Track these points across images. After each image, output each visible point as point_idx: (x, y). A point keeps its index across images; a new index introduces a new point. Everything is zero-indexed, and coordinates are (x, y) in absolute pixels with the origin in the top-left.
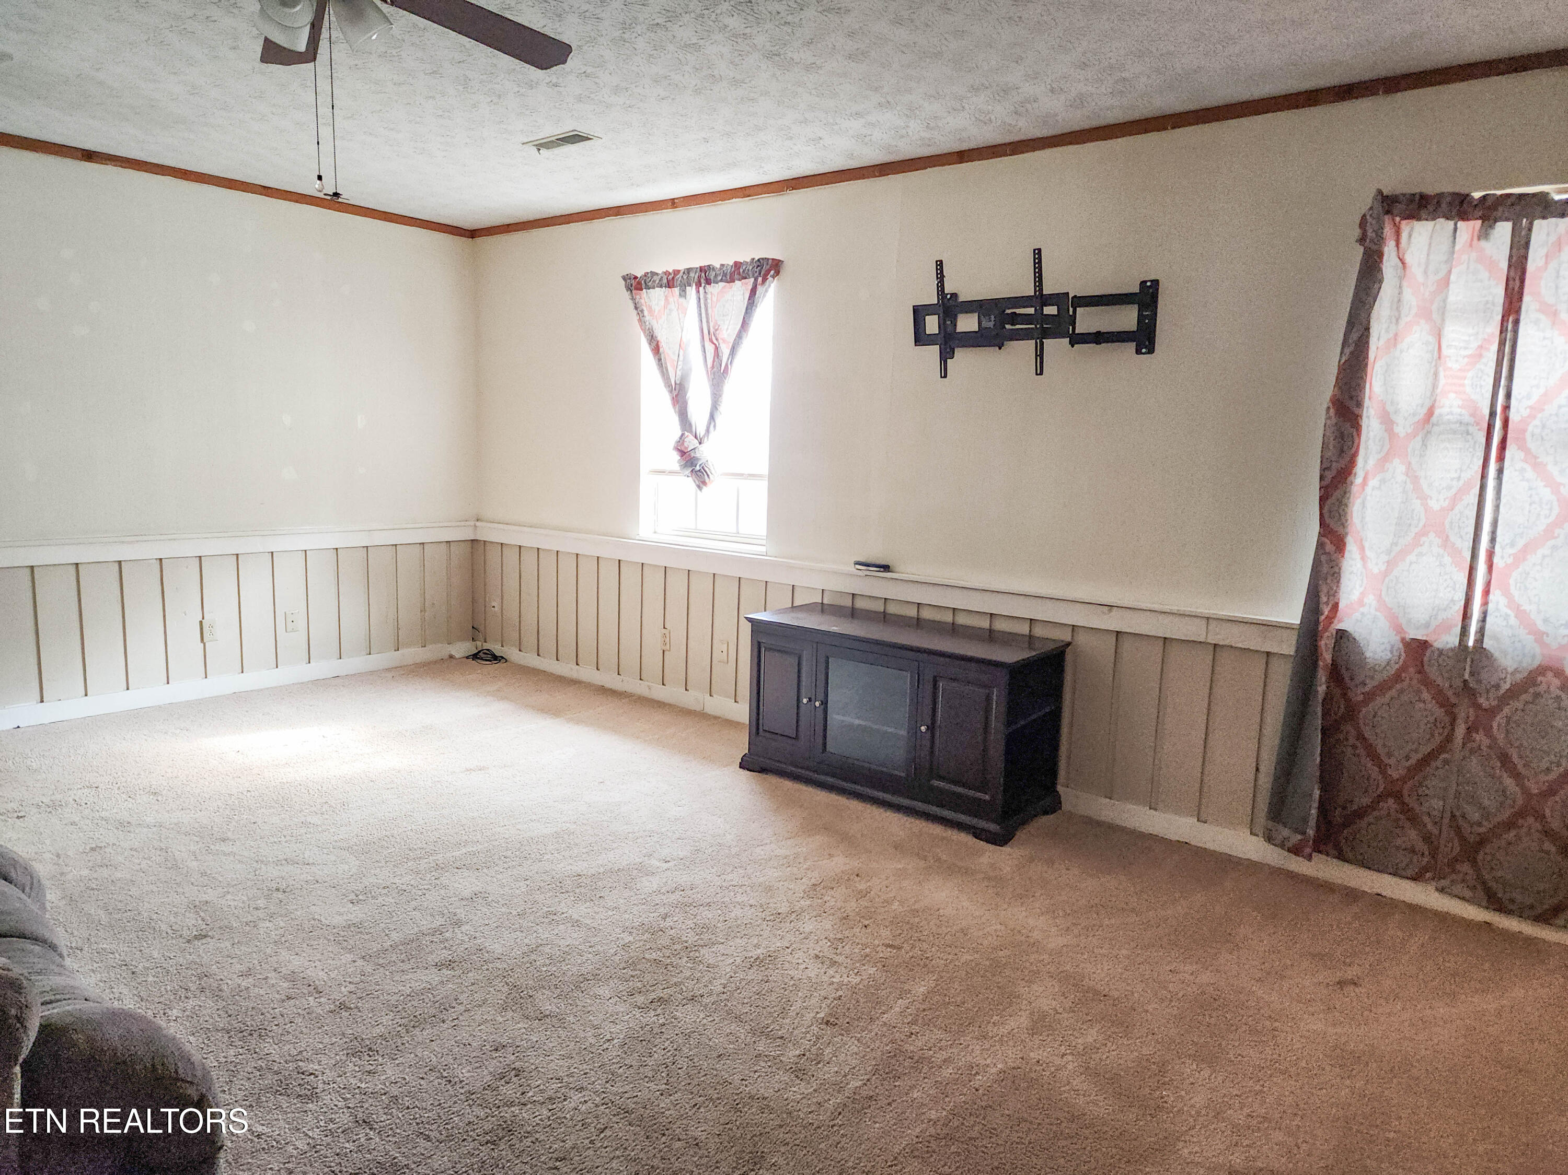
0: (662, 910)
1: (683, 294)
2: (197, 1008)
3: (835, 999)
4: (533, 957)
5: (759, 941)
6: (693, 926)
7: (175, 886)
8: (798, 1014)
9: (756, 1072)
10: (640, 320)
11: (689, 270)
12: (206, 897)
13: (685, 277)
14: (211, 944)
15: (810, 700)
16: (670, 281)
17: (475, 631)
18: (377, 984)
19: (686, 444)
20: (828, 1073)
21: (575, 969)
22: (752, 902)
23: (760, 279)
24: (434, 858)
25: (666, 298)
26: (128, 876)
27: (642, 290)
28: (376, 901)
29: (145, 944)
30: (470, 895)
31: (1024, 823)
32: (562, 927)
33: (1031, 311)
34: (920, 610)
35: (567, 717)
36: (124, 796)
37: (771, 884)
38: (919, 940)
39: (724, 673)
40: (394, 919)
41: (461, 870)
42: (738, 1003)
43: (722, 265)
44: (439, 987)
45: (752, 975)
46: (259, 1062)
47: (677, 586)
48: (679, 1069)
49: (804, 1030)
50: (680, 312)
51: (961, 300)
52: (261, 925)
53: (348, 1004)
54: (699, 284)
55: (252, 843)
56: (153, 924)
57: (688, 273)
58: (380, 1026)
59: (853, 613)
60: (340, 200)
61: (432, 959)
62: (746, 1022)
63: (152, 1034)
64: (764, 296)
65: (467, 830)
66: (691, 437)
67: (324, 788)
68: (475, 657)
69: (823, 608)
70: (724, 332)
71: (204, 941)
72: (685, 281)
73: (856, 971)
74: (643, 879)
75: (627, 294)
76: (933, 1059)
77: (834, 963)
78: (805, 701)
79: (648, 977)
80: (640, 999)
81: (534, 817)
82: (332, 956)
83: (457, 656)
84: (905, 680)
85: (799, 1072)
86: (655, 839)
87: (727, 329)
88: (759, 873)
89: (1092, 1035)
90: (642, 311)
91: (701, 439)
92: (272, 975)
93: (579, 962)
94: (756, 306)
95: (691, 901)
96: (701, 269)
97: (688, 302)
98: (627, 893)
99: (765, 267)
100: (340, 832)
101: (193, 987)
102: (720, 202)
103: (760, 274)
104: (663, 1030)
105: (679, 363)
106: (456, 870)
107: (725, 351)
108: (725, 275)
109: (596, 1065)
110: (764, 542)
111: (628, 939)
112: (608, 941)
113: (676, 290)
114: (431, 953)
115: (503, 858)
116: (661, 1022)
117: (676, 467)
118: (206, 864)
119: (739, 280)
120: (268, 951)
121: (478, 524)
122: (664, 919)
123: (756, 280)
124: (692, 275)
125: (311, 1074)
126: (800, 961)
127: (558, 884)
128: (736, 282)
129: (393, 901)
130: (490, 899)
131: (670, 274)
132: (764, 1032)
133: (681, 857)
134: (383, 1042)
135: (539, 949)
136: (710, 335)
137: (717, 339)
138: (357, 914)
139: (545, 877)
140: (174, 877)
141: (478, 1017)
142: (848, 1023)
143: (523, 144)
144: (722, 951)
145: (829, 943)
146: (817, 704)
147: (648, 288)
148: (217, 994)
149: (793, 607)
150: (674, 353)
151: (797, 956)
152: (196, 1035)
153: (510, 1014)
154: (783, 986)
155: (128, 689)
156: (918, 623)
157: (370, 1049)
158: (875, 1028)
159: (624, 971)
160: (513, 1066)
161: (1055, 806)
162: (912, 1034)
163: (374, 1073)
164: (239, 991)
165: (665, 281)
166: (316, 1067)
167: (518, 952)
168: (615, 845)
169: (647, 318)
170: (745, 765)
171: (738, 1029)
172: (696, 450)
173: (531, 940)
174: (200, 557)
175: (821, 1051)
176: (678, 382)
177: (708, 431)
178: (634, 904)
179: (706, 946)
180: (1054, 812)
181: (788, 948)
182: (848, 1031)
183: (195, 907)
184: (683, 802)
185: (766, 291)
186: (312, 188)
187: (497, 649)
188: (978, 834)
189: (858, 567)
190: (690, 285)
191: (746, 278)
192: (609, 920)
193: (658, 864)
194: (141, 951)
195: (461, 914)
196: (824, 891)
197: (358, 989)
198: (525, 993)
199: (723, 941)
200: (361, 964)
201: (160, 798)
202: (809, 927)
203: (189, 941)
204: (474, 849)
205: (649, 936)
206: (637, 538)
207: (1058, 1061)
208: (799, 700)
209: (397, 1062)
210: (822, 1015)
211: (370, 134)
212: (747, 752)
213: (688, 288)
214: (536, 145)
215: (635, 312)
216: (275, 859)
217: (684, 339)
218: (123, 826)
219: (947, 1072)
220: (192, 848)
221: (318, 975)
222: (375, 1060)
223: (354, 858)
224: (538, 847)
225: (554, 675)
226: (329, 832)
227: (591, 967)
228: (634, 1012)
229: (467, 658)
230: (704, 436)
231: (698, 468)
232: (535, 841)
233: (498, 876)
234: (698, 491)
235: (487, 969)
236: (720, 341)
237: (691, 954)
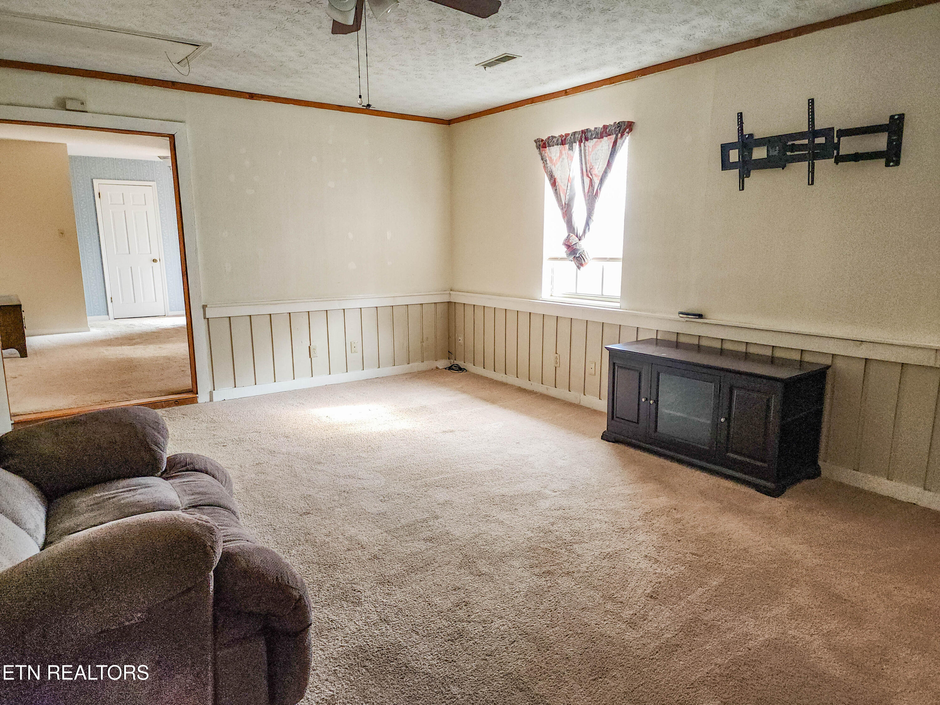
0: (552, 520)
1: (571, 148)
2: (304, 550)
3: (656, 583)
4: (477, 540)
5: (610, 544)
6: (569, 531)
7: (295, 486)
8: (632, 589)
9: (605, 620)
10: (544, 166)
11: (575, 133)
12: (309, 493)
13: (572, 137)
14: (312, 518)
15: (647, 399)
16: (563, 141)
17: (450, 354)
18: (393, 546)
19: (570, 241)
20: (651, 627)
21: (499, 549)
22: (607, 520)
23: (619, 135)
24: (425, 480)
25: (561, 152)
26: (273, 479)
27: (546, 147)
28: (394, 502)
29: (280, 515)
30: (443, 502)
31: (793, 483)
32: (493, 524)
33: (806, 141)
34: (748, 347)
35: (500, 404)
36: (272, 437)
37: (619, 510)
38: (715, 552)
39: (593, 382)
40: (403, 512)
41: (439, 488)
42: (596, 579)
43: (596, 128)
44: (425, 552)
45: (605, 563)
46: (334, 582)
47: (564, 328)
48: (559, 613)
49: (636, 599)
50: (569, 159)
51: (755, 138)
52: (337, 510)
53: (378, 556)
54: (581, 141)
55: (333, 466)
56: (284, 505)
57: (574, 135)
58: (394, 570)
59: (677, 345)
60: (371, 108)
61: (423, 536)
62: (600, 590)
63: (277, 561)
64: (622, 144)
65: (443, 465)
66: (574, 236)
67: (369, 438)
68: (450, 368)
69: (657, 342)
70: (596, 170)
71: (308, 516)
72: (573, 140)
73: (671, 567)
74: (541, 501)
75: (537, 151)
76: (720, 627)
77: (657, 561)
78: (643, 400)
79: (542, 558)
80: (537, 570)
81: (479, 460)
82: (371, 529)
83: (440, 368)
84: (711, 388)
85: (632, 624)
86: (548, 478)
87: (598, 168)
88: (611, 503)
89: (833, 625)
90: (546, 161)
91: (580, 237)
92: (340, 536)
93: (502, 545)
94: (617, 152)
95: (568, 516)
96: (582, 131)
97: (574, 153)
98: (531, 508)
99: (623, 127)
100: (376, 463)
101: (302, 539)
102: (595, 89)
103: (619, 131)
104: (549, 590)
105: (568, 191)
106: (436, 488)
107: (597, 181)
108: (597, 134)
109: (510, 605)
110: (619, 300)
111: (530, 534)
112: (520, 535)
113: (567, 146)
114: (422, 532)
115: (461, 482)
116: (548, 585)
117: (565, 255)
118: (310, 475)
119: (606, 136)
120: (339, 524)
121: (451, 292)
122: (552, 525)
123: (617, 135)
124: (577, 136)
125: (359, 591)
126: (636, 558)
127: (492, 500)
128: (604, 138)
129: (402, 502)
130: (454, 505)
131: (563, 136)
132: (611, 598)
133: (564, 490)
134: (396, 579)
135: (480, 536)
136: (587, 172)
137: (591, 175)
138: (383, 507)
139: (484, 495)
140: (294, 481)
141: (445, 570)
142: (665, 598)
143: (476, 65)
144: (587, 547)
145: (655, 549)
146: (651, 402)
147: (549, 146)
148: (314, 544)
149: (637, 341)
150: (565, 185)
151: (633, 555)
152: (304, 564)
153: (463, 571)
154: (624, 572)
155: (275, 382)
156: (722, 352)
157: (388, 582)
158: (683, 603)
159: (527, 553)
160: (464, 600)
161: (816, 473)
162: (707, 610)
163: (390, 595)
164: (325, 543)
165: (560, 141)
166: (362, 588)
167: (468, 536)
168: (525, 480)
169: (549, 164)
170: (605, 437)
171: (595, 594)
172: (577, 244)
173: (476, 530)
174: (309, 312)
175: (647, 613)
176: (567, 203)
177: (584, 232)
178: (535, 515)
179: (577, 543)
180: (813, 478)
181: (628, 549)
182: (665, 604)
183: (305, 498)
184: (566, 457)
185: (624, 142)
186: (356, 103)
187: (461, 364)
188: (759, 488)
189: (681, 315)
190: (575, 142)
191: (610, 135)
192: (520, 523)
193: (550, 493)
194: (278, 518)
195: (438, 512)
196: (652, 517)
197: (383, 548)
198: (472, 560)
199: (587, 541)
200: (385, 535)
201: (289, 440)
202: (641, 538)
203: (301, 515)
204: (446, 476)
205: (543, 534)
206: (541, 299)
207: (808, 638)
208: (639, 400)
209: (402, 590)
210: (648, 591)
211: (392, 69)
212: (606, 429)
213: (574, 144)
214: (483, 65)
215: (542, 162)
216: (344, 475)
217: (571, 176)
218: (272, 453)
219: (730, 635)
220: (304, 467)
221: (363, 538)
222: (391, 588)
223: (383, 477)
224: (481, 478)
225: (493, 380)
226: (371, 462)
227: (509, 549)
228: (533, 578)
229: (445, 369)
230: (582, 235)
231: (578, 255)
232: (479, 474)
233: (458, 492)
234: (578, 270)
235: (452, 545)
236: (594, 176)
237: (568, 547)
